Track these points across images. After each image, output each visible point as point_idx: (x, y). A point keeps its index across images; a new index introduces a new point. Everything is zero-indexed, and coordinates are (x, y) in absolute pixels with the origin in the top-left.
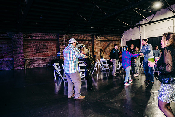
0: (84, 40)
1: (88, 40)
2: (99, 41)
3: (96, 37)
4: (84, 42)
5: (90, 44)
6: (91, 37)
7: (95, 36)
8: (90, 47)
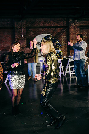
0: (53, 27)
1: (60, 27)
2: (77, 27)
3: (73, 22)
4: (54, 31)
5: (63, 32)
6: (65, 22)
7: (71, 20)
8: (64, 37)
